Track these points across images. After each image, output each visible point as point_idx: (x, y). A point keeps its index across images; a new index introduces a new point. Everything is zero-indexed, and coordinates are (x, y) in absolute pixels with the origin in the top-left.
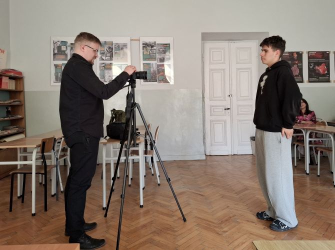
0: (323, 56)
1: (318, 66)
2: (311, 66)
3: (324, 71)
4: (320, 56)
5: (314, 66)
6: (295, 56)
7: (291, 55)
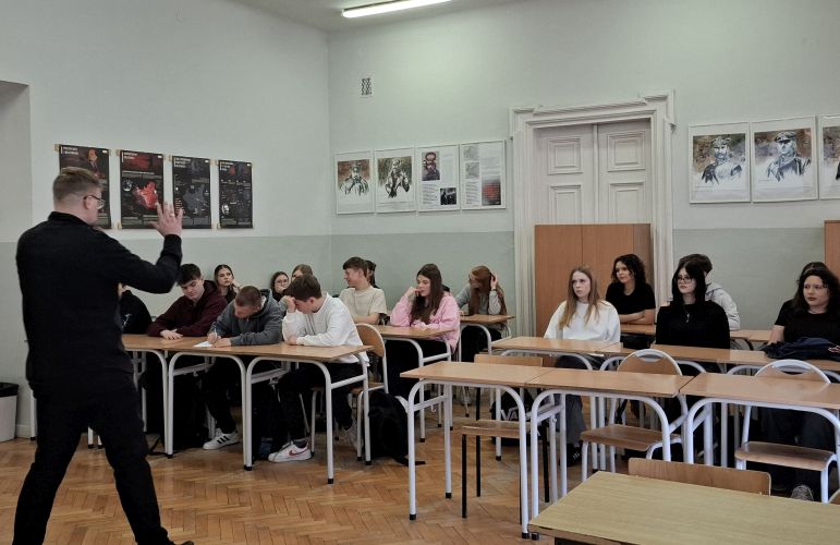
0: (151, 165)
1: (141, 188)
2: (126, 186)
3: (153, 201)
4: (145, 165)
5: (133, 189)
6: (94, 158)
7: (83, 156)
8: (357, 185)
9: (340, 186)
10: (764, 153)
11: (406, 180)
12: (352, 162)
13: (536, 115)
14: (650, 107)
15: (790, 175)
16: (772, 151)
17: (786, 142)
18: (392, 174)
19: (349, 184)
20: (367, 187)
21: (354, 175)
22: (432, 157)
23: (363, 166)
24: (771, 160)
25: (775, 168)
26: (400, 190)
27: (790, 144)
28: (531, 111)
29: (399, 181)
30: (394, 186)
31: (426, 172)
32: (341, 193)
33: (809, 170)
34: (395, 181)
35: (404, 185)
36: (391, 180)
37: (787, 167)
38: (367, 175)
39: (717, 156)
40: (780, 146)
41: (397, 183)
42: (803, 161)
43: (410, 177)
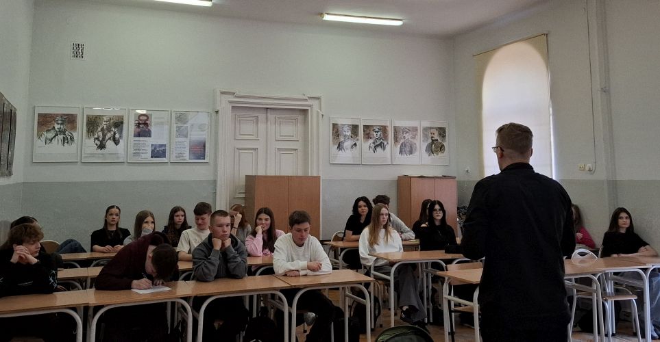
8: (61, 137)
9: (39, 136)
10: (368, 136)
11: (117, 135)
12: (57, 115)
13: (236, 97)
14: (310, 102)
15: (379, 149)
16: (372, 136)
17: (378, 132)
18: (102, 130)
19: (50, 135)
20: (72, 138)
21: (57, 126)
22: (146, 118)
23: (70, 120)
24: (371, 141)
25: (373, 146)
26: (110, 144)
27: (379, 133)
28: (233, 94)
29: (109, 135)
30: (104, 139)
31: (138, 130)
32: (39, 143)
33: (388, 148)
34: (104, 136)
35: (114, 139)
36: (101, 134)
37: (377, 146)
38: (74, 128)
39: (345, 136)
40: (375, 134)
41: (107, 137)
42: (385, 144)
43: (121, 133)
